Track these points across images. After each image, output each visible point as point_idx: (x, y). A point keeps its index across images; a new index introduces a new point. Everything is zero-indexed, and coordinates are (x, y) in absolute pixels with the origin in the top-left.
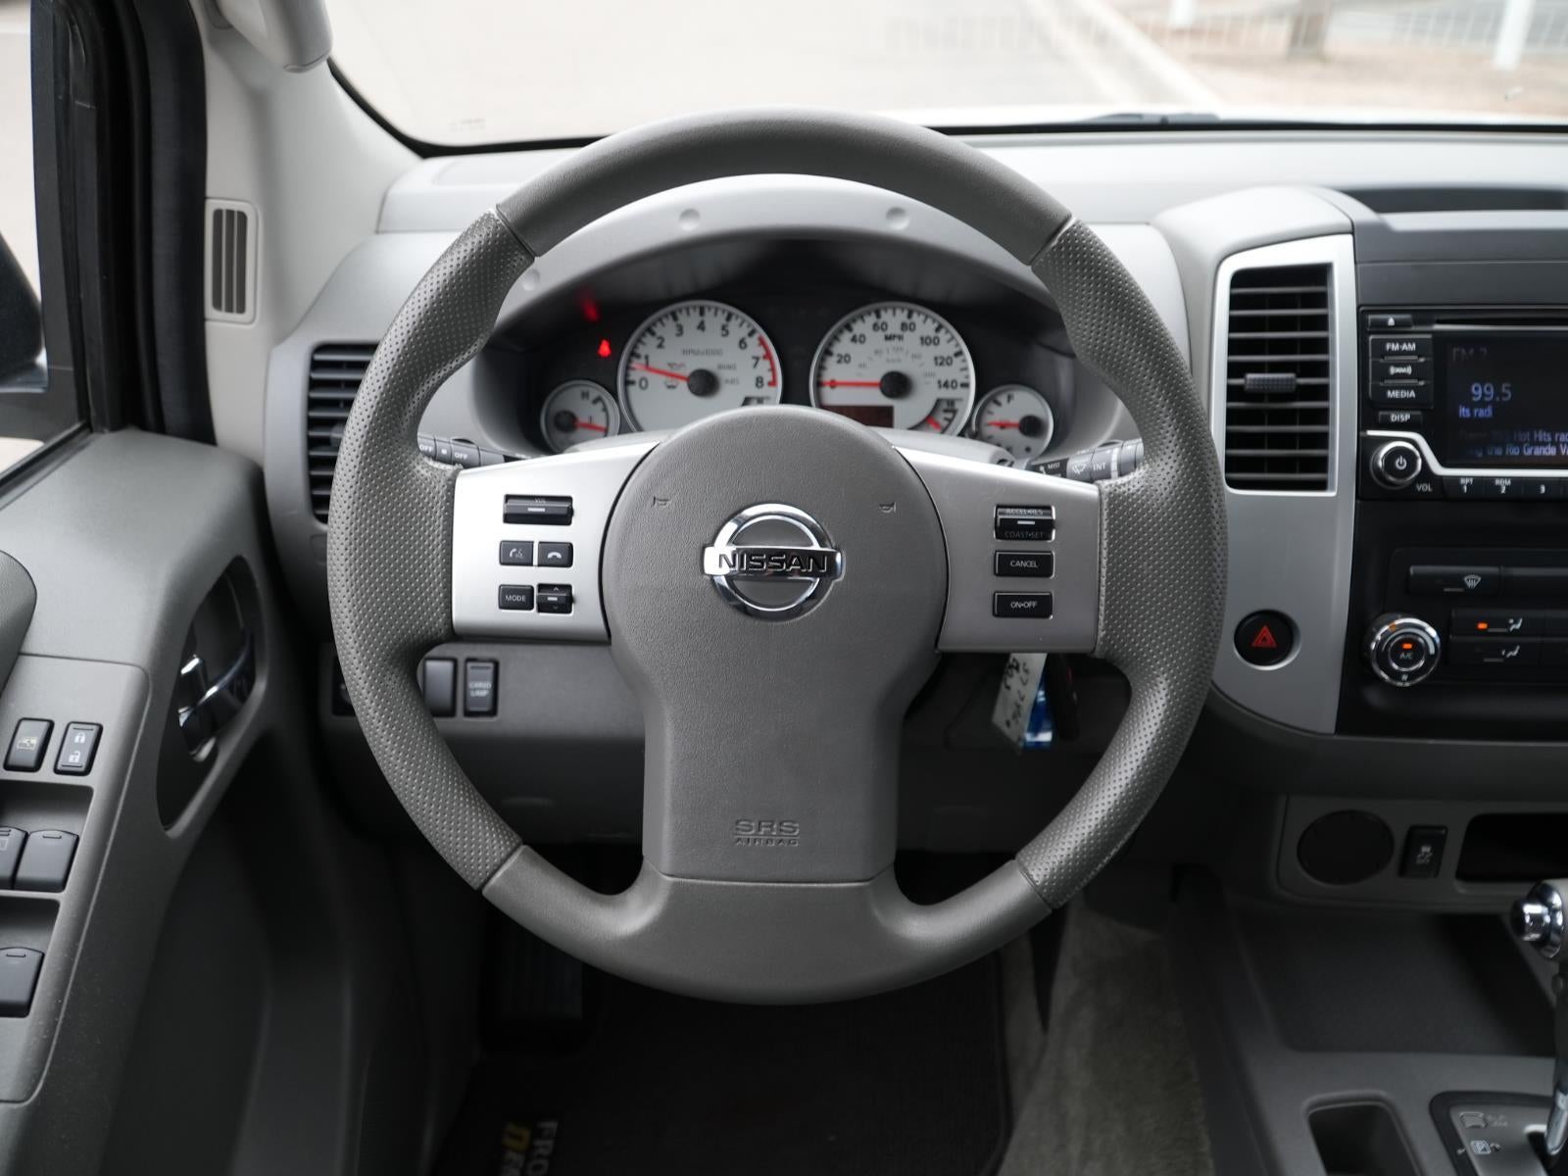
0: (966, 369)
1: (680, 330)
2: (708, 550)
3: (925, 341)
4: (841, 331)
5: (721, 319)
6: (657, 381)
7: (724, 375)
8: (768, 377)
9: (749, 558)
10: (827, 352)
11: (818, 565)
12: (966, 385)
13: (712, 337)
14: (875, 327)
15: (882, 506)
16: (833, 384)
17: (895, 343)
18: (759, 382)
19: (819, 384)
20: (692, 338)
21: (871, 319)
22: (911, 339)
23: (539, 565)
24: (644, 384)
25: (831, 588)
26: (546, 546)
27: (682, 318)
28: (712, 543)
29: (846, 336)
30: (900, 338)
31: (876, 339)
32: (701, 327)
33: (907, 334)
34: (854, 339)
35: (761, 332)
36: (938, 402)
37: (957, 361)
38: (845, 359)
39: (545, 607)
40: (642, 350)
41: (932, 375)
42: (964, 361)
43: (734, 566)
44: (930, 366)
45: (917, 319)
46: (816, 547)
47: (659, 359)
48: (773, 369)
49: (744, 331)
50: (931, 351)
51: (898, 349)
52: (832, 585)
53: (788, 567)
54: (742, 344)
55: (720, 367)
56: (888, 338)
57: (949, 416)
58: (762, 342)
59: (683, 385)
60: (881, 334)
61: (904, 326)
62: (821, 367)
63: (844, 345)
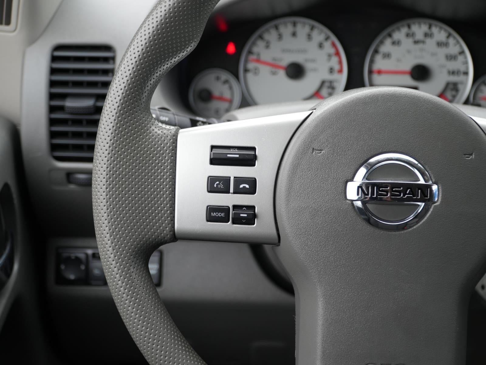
0: (466, 63)
1: (280, 37)
2: (349, 184)
3: (440, 44)
4: (385, 38)
5: (307, 29)
6: (264, 70)
7: (308, 66)
8: (337, 67)
9: (378, 190)
10: (376, 52)
11: (424, 194)
12: (466, 73)
13: (301, 41)
14: (408, 35)
15: (465, 155)
16: (379, 72)
17: (420, 46)
18: (331, 70)
19: (371, 72)
20: (288, 42)
21: (404, 30)
22: (431, 43)
23: (234, 193)
24: (256, 72)
25: (431, 210)
26: (239, 180)
27: (282, 29)
28: (352, 180)
29: (388, 42)
30: (423, 42)
31: (407, 43)
32: (294, 34)
33: (428, 41)
34: (394, 43)
35: (334, 38)
36: (448, 84)
37: (461, 58)
38: (387, 56)
39: (237, 221)
40: (255, 49)
41: (443, 66)
42: (466, 57)
43: (368, 195)
44: (443, 60)
45: (435, 30)
46: (422, 181)
47: (266, 55)
48: (340, 62)
49: (322, 37)
50: (443, 51)
51: (422, 50)
52: (433, 207)
53: (404, 196)
54: (321, 46)
55: (307, 60)
56: (416, 42)
57: (454, 93)
58: (334, 45)
59: (282, 73)
60: (410, 40)
61: (426, 35)
62: (372, 61)
63: (387, 47)
